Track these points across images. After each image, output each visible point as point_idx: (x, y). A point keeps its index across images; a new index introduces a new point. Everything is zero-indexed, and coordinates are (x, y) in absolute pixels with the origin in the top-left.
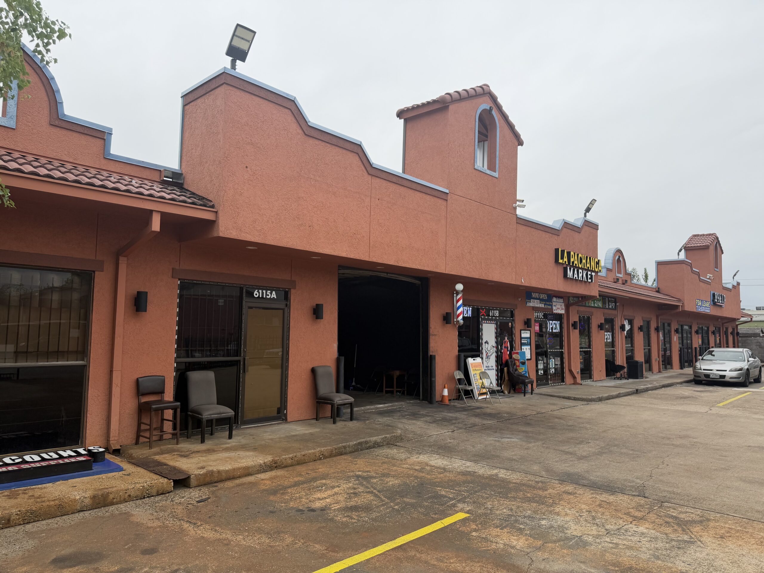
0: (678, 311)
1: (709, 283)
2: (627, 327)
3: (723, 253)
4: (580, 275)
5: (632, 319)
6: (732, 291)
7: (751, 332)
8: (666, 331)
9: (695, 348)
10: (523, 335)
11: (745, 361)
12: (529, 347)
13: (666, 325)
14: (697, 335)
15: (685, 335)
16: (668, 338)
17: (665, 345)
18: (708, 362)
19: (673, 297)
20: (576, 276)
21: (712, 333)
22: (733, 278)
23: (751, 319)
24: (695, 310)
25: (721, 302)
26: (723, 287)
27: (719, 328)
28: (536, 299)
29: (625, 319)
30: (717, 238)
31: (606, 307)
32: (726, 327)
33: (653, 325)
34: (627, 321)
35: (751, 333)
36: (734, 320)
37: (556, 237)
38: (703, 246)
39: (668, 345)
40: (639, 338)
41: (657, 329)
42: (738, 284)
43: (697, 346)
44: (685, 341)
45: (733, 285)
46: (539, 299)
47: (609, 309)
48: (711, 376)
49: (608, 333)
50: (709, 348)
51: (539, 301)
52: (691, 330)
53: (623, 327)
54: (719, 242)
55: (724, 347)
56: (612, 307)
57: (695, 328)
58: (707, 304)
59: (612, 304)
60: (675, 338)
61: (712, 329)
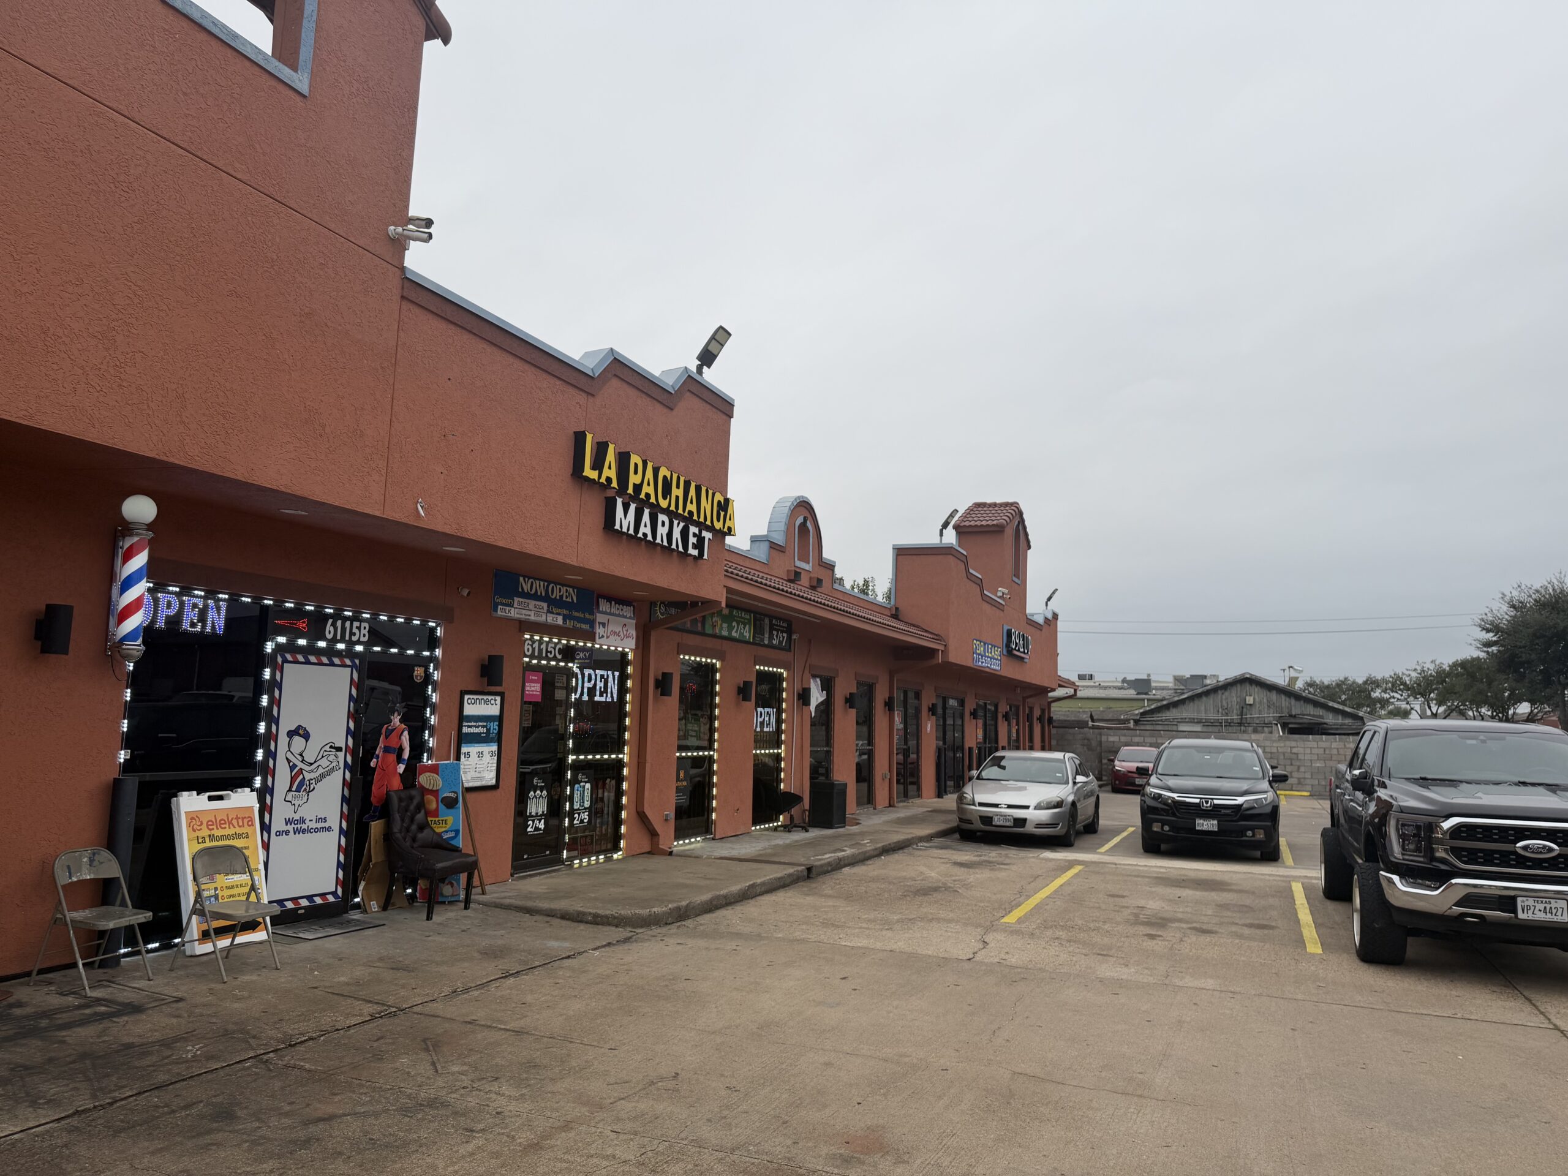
0: (934, 662)
1: (1001, 607)
2: (817, 696)
3: (1029, 548)
4: (662, 531)
5: (831, 677)
6: (1044, 630)
7: (1073, 719)
8: (911, 711)
9: (969, 748)
10: (469, 710)
11: (1067, 783)
12: (494, 748)
13: (911, 695)
14: (975, 720)
15: (950, 721)
16: (915, 727)
17: (906, 742)
18: (991, 784)
19: (926, 631)
20: (645, 529)
21: (1003, 716)
22: (1047, 605)
23: (1075, 691)
24: (969, 664)
25: (1022, 650)
26: (1027, 618)
27: (1018, 708)
28: (535, 597)
29: (814, 676)
30: (1021, 513)
31: (763, 640)
32: (1030, 705)
33: (881, 695)
34: (818, 680)
35: (1073, 721)
36: (1045, 690)
37: (581, 398)
38: (993, 525)
39: (912, 743)
40: (845, 723)
41: (889, 705)
42: (1055, 616)
43: (973, 745)
44: (949, 734)
45: (1046, 618)
46: (546, 598)
47: (771, 646)
48: (996, 821)
49: (767, 710)
50: (997, 750)
51: (545, 605)
52: (963, 710)
53: (804, 697)
54: (1022, 521)
55: (1024, 749)
56: (781, 642)
57: (970, 706)
58: (996, 653)
59: (780, 635)
60: (929, 726)
61: (1003, 708)
